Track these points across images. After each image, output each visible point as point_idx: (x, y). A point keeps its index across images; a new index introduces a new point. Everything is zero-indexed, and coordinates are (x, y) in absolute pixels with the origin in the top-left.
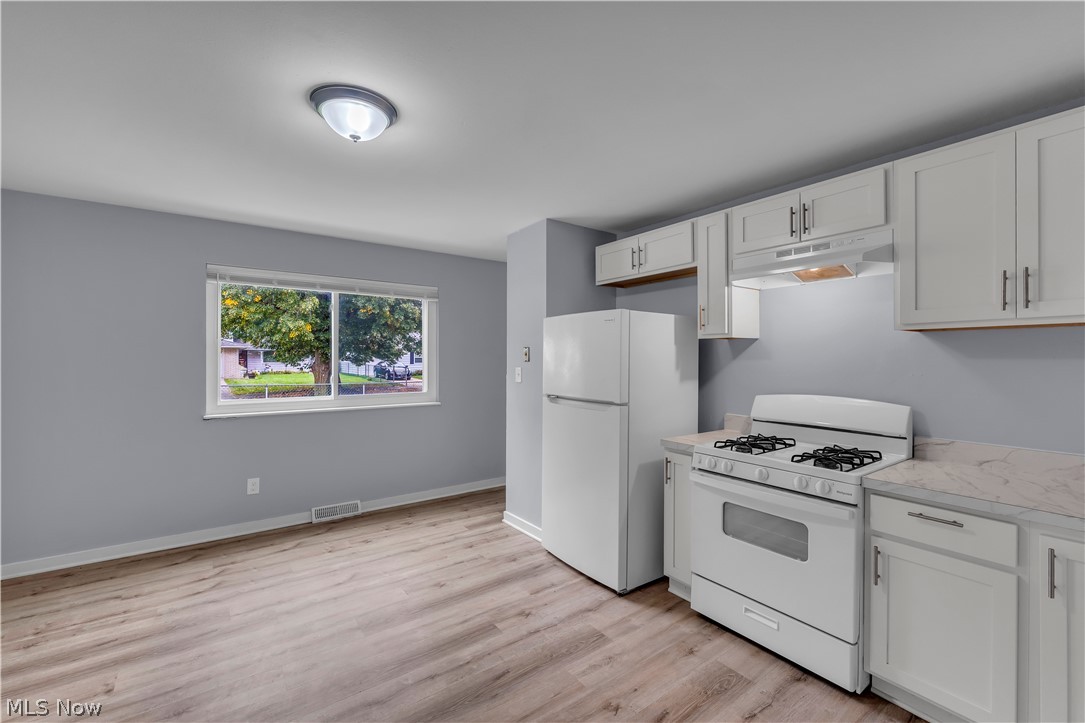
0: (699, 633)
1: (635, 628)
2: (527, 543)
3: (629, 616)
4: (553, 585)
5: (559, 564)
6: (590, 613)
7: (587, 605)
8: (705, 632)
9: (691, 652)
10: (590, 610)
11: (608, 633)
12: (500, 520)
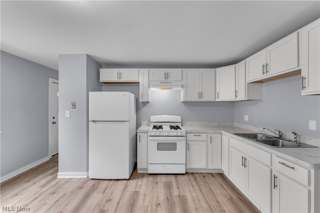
0: (154, 178)
1: (141, 185)
2: (79, 180)
3: (136, 183)
4: (106, 188)
5: (100, 181)
6: (127, 188)
7: (123, 187)
8: (154, 177)
9: (157, 183)
10: (126, 188)
11: (137, 190)
12: (56, 178)
